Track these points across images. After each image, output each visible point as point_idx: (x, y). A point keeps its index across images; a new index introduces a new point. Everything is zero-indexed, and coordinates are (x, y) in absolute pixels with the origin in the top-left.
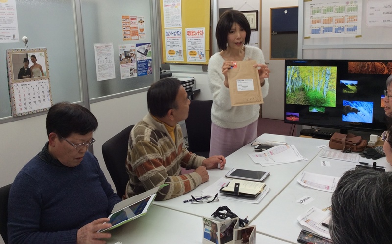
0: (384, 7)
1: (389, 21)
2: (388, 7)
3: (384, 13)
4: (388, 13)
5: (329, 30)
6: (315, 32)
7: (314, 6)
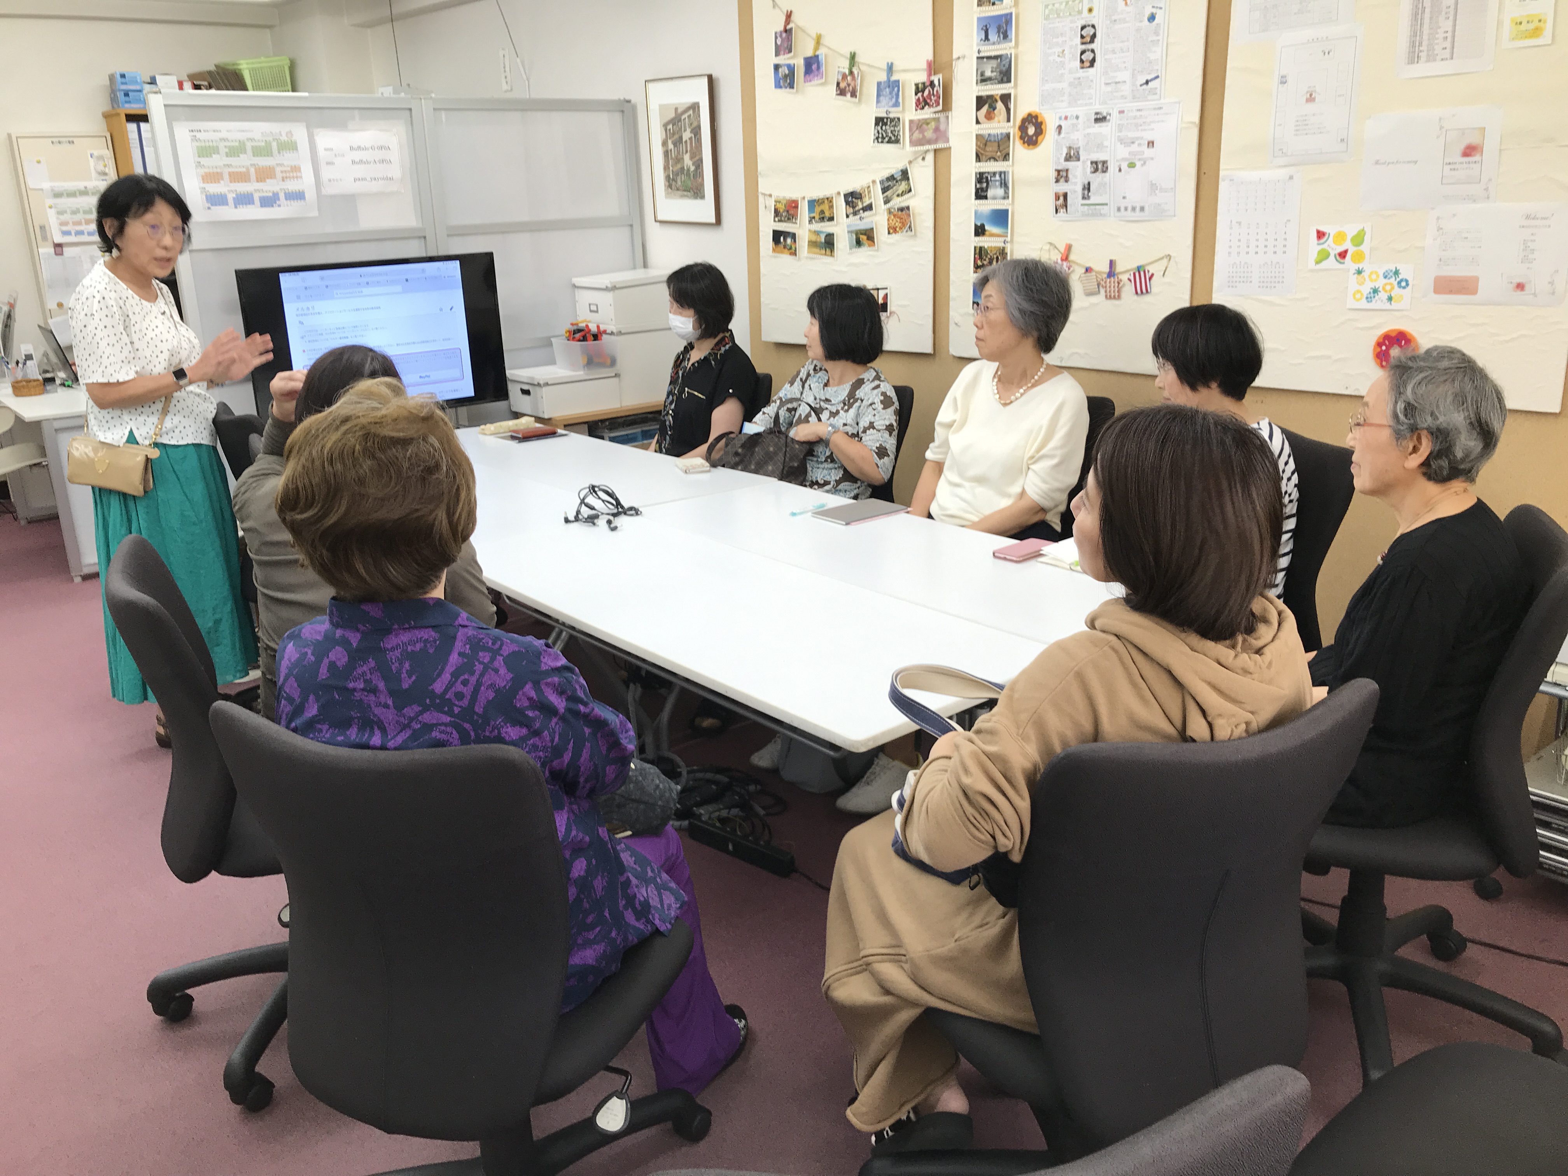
0: (351, 148)
1: (364, 179)
2: (359, 148)
3: (353, 162)
4: (361, 162)
5: (244, 200)
6: (217, 200)
7: (198, 135)
